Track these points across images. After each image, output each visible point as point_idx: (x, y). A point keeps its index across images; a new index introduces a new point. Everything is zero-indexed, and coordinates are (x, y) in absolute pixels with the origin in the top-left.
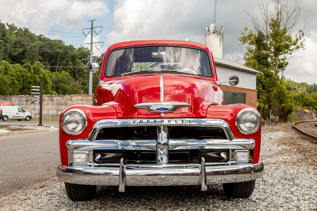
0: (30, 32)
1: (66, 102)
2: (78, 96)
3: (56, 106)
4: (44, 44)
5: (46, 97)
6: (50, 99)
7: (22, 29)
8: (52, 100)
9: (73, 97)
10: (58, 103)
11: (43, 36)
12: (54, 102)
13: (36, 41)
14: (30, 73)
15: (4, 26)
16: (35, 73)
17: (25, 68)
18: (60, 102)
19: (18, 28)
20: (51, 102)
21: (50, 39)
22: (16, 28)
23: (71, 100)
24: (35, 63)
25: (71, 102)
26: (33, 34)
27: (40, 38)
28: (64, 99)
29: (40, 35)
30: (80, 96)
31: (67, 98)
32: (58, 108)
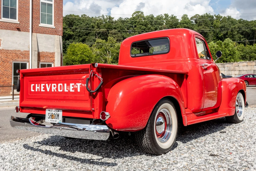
0: (232, 18)
1: (234, 68)
2: (244, 62)
3: (227, 72)
4: (243, 25)
5: (220, 65)
6: (223, 66)
7: (226, 17)
8: (224, 67)
9: (240, 64)
10: (229, 69)
11: (242, 19)
12: (226, 68)
13: (237, 24)
14: (221, 47)
15: (213, 17)
16: (226, 47)
17: (218, 44)
18: (230, 68)
19: (223, 17)
20: (224, 68)
21: (248, 21)
22: (222, 17)
23: (238, 66)
24: (226, 40)
25: (238, 68)
26: (234, 19)
27: (240, 21)
28: (233, 66)
29: (240, 19)
30: (245, 62)
31: (235, 65)
32: (229, 73)
